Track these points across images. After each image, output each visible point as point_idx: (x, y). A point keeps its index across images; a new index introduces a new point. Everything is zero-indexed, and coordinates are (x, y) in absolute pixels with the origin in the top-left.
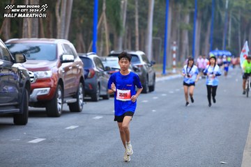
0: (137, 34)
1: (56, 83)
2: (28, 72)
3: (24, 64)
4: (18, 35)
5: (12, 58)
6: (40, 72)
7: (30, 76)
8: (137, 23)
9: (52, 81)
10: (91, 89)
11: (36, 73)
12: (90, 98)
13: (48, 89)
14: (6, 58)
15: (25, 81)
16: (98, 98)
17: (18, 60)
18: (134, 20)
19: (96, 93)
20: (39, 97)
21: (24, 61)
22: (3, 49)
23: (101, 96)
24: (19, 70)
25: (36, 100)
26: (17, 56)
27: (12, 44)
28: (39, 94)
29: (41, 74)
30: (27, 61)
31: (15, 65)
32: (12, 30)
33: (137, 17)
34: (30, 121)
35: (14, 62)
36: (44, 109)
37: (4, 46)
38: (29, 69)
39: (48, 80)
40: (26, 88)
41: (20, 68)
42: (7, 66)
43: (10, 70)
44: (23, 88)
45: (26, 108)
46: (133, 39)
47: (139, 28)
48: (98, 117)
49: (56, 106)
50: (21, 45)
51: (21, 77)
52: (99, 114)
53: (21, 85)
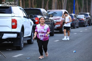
0: (87, 7)
1: (62, 23)
2: (54, 20)
3: (53, 18)
4: (51, 9)
5: (49, 16)
6: (57, 20)
7: (54, 21)
8: (87, 4)
9: (61, 23)
10: (73, 25)
11: (56, 20)
12: (73, 28)
13: (60, 25)
14: (47, 16)
15: (53, 23)
16: (75, 28)
17: (51, 16)
18: (86, 3)
19: (75, 26)
20: (57, 28)
21: (52, 17)
22: (46, 13)
23: (76, 27)
24: (51, 20)
25: (56, 28)
26: (51, 15)
27: (49, 12)
28: (57, 26)
29: (58, 21)
30: (53, 17)
31: (50, 18)
32: (49, 7)
33: (87, 2)
34: (55, 35)
35: (50, 17)
36: (59, 31)
37: (47, 12)
38: (54, 19)
39: (60, 22)
40: (53, 25)
41: (51, 19)
42: (48, 18)
43: (48, 19)
44: (52, 25)
45: (53, 31)
46: (86, 9)
47: (88, 6)
48: (75, 33)
49: (62, 30)
50: (51, 12)
51: (52, 22)
52: (76, 33)
53: (52, 24)
